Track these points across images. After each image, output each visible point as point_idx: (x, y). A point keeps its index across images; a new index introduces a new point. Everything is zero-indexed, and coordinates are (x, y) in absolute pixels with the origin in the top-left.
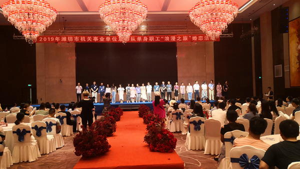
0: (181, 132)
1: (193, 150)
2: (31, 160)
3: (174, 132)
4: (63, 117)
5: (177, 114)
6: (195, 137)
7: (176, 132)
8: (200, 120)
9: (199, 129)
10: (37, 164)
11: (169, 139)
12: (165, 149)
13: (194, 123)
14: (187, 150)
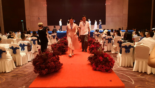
0: (111, 51)
1: (123, 67)
2: (7, 71)
3: (106, 51)
4: (35, 40)
5: (108, 39)
6: (125, 57)
7: (108, 51)
8: (130, 45)
9: (129, 51)
10: (11, 75)
11: (109, 62)
12: (106, 69)
13: (125, 47)
14: (118, 67)
